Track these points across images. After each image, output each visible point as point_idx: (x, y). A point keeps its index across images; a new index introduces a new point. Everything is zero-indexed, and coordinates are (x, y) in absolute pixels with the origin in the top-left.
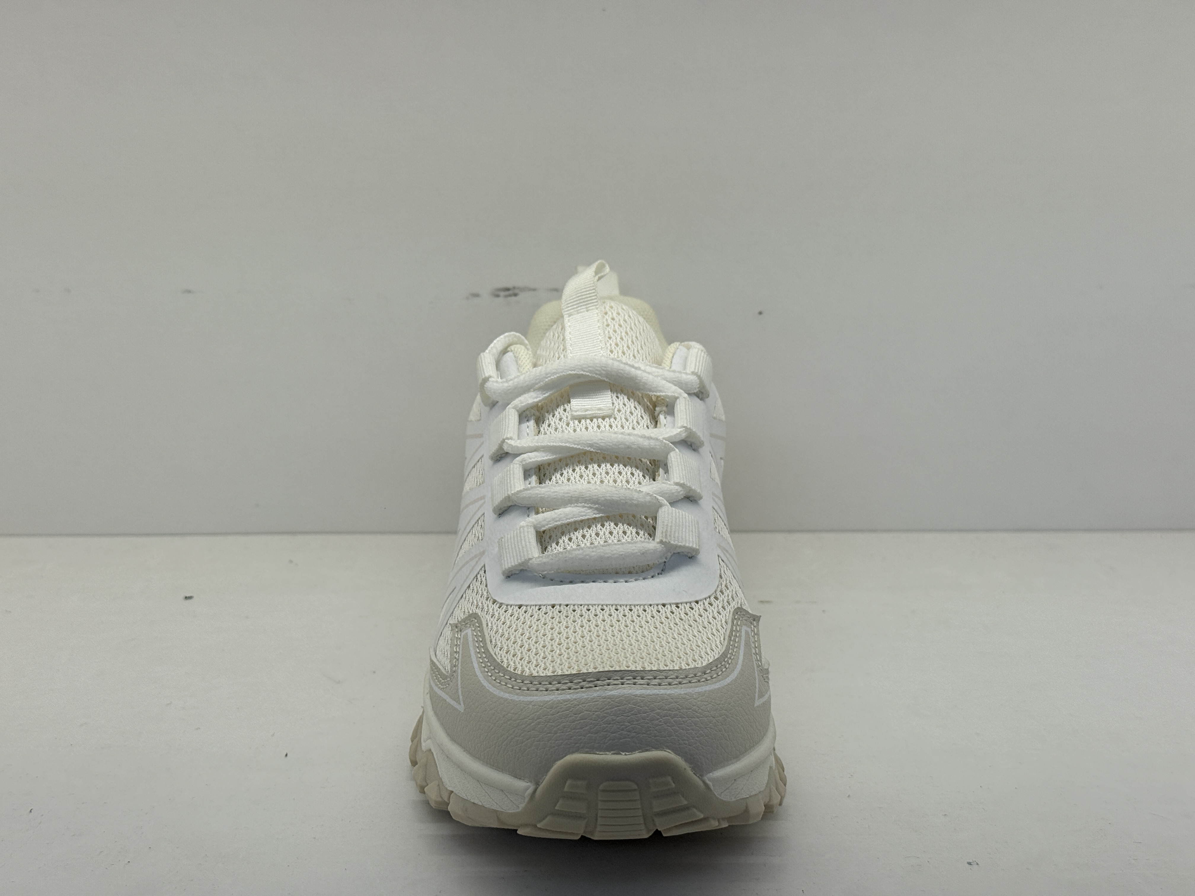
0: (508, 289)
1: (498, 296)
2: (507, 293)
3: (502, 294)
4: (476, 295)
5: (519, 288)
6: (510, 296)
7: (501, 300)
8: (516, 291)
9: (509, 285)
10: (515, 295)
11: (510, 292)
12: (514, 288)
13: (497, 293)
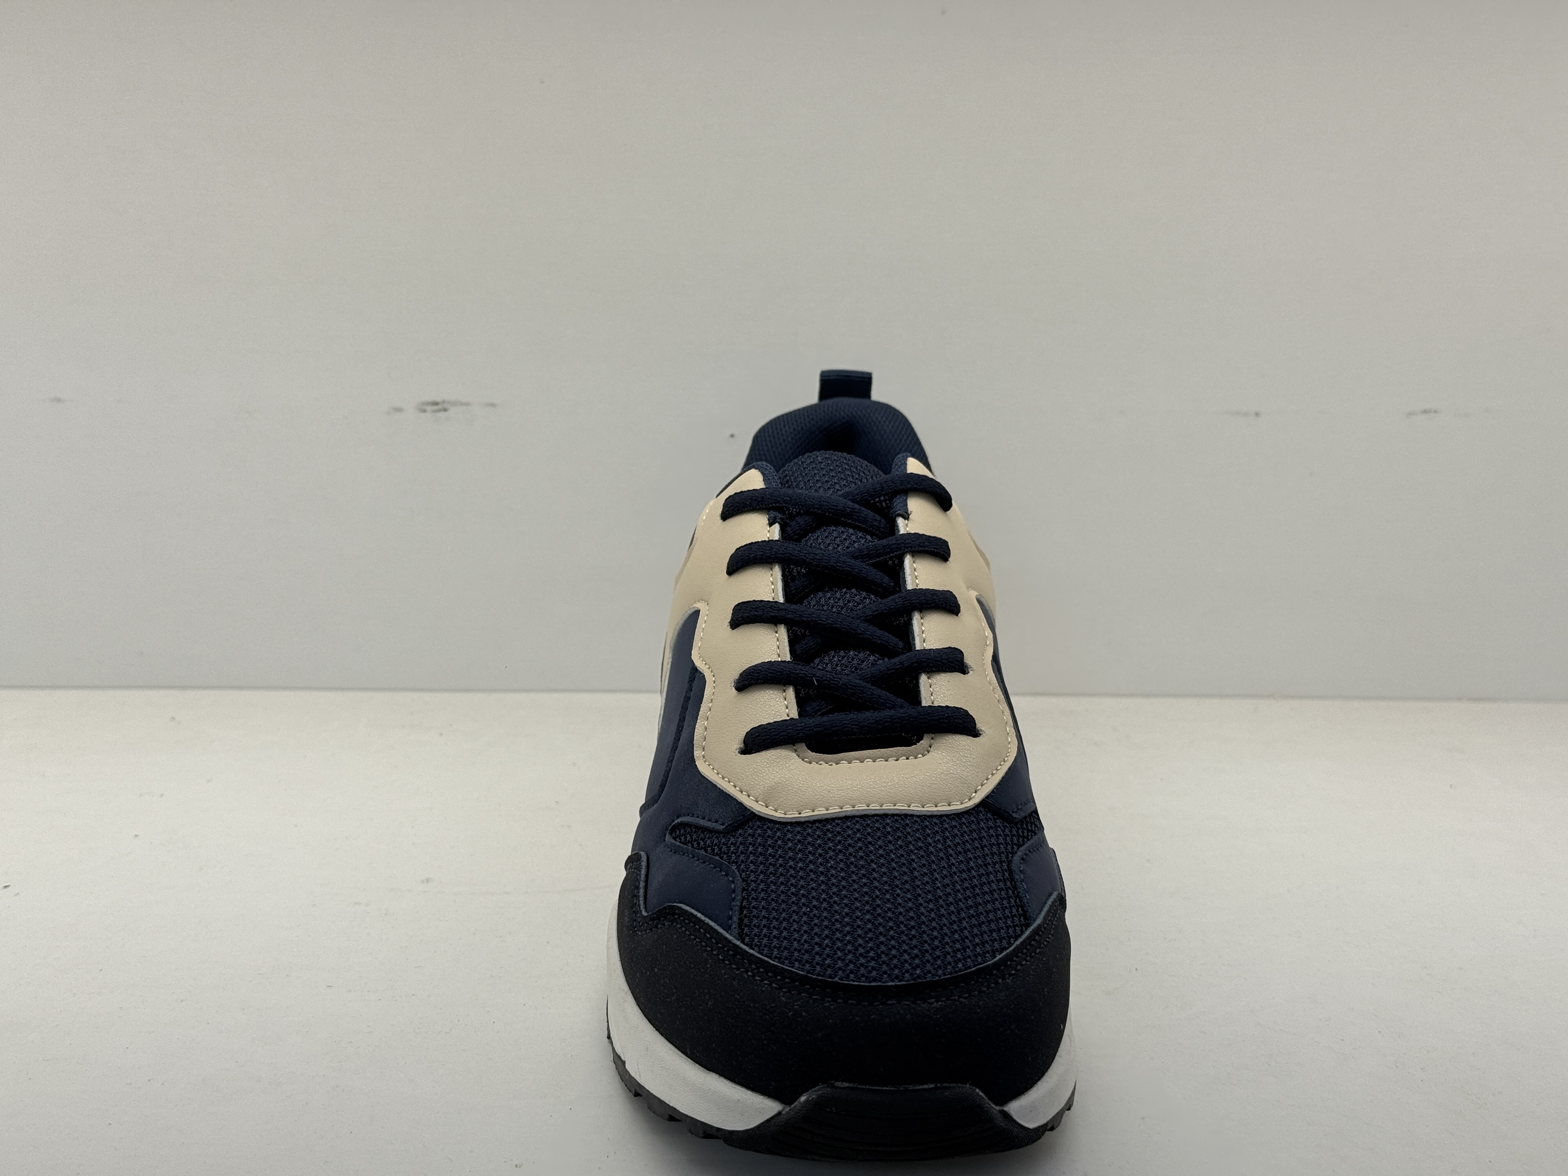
0: (435, 404)
1: (424, 411)
2: (435, 407)
3: (429, 408)
4: (399, 410)
5: (449, 402)
6: (439, 411)
7: (428, 415)
8: (446, 406)
9: (438, 399)
10: (445, 410)
11: (439, 407)
12: (444, 402)
13: (424, 407)
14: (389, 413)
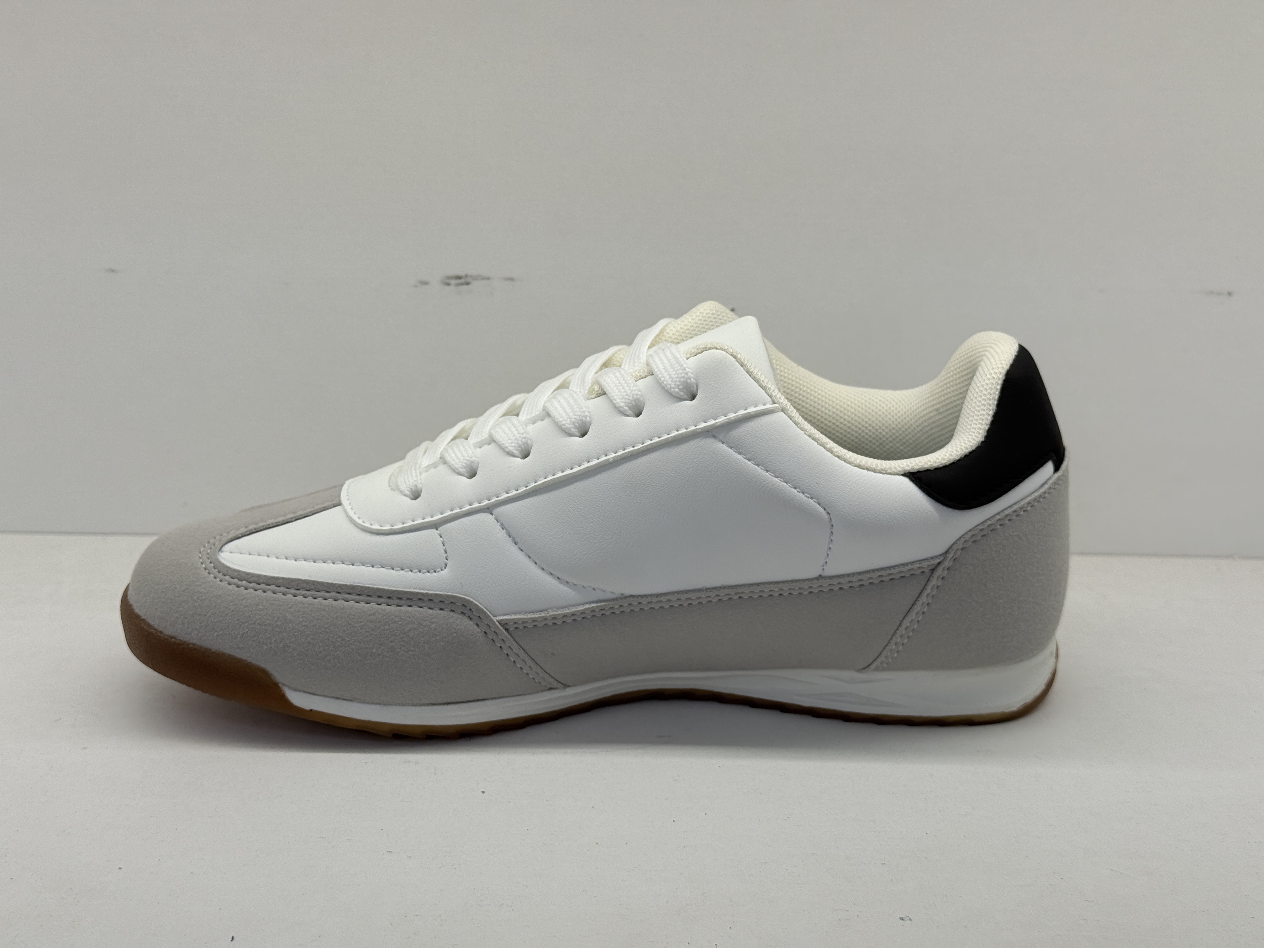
0: (459, 278)
1: (448, 284)
2: (459, 281)
3: (453, 282)
4: (425, 283)
5: (471, 276)
6: (462, 284)
7: (452, 288)
8: (469, 280)
9: (461, 273)
10: (468, 284)
12: (466, 276)
13: (448, 281)
14: (416, 286)
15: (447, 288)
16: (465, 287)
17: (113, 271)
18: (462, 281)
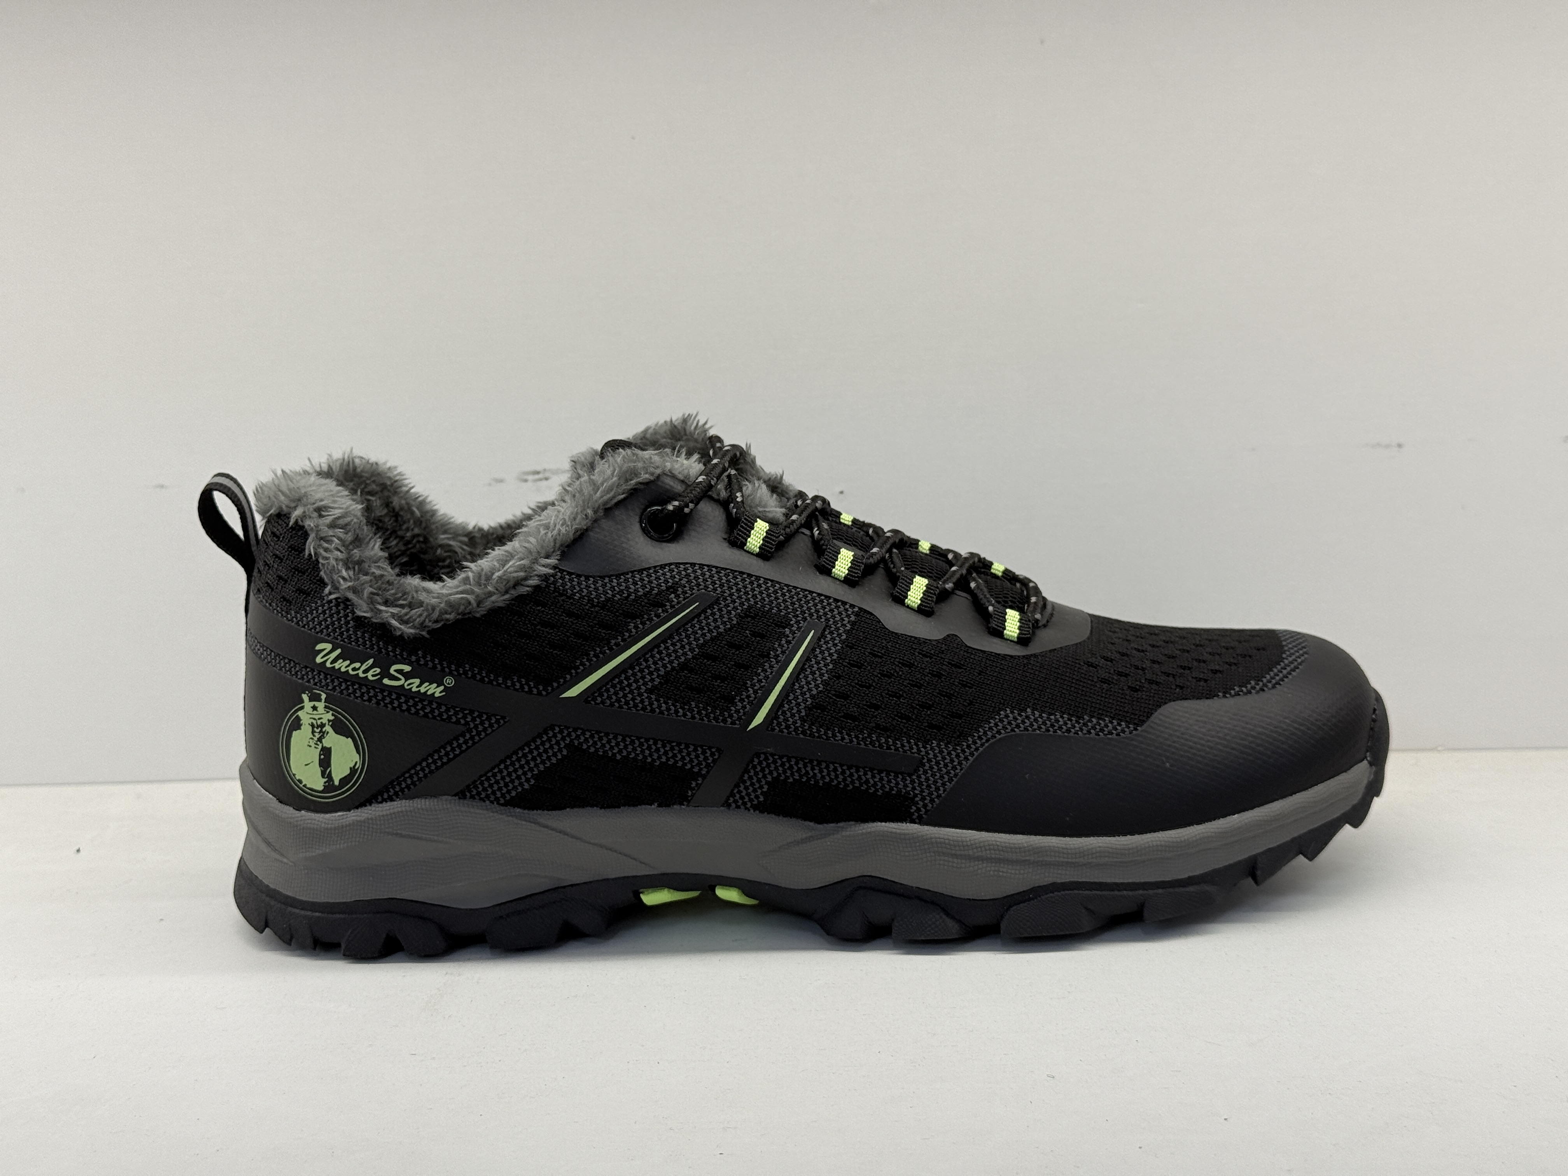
0: (538, 473)
1: (526, 481)
2: (537, 477)
3: (530, 477)
4: (501, 481)
5: (549, 470)
6: (541, 480)
7: (530, 484)
8: (547, 475)
9: (539, 468)
10: (547, 479)
12: (545, 470)
13: (526, 477)
14: (490, 485)
15: (524, 484)
16: (544, 483)
17: (162, 486)
18: (541, 476)
